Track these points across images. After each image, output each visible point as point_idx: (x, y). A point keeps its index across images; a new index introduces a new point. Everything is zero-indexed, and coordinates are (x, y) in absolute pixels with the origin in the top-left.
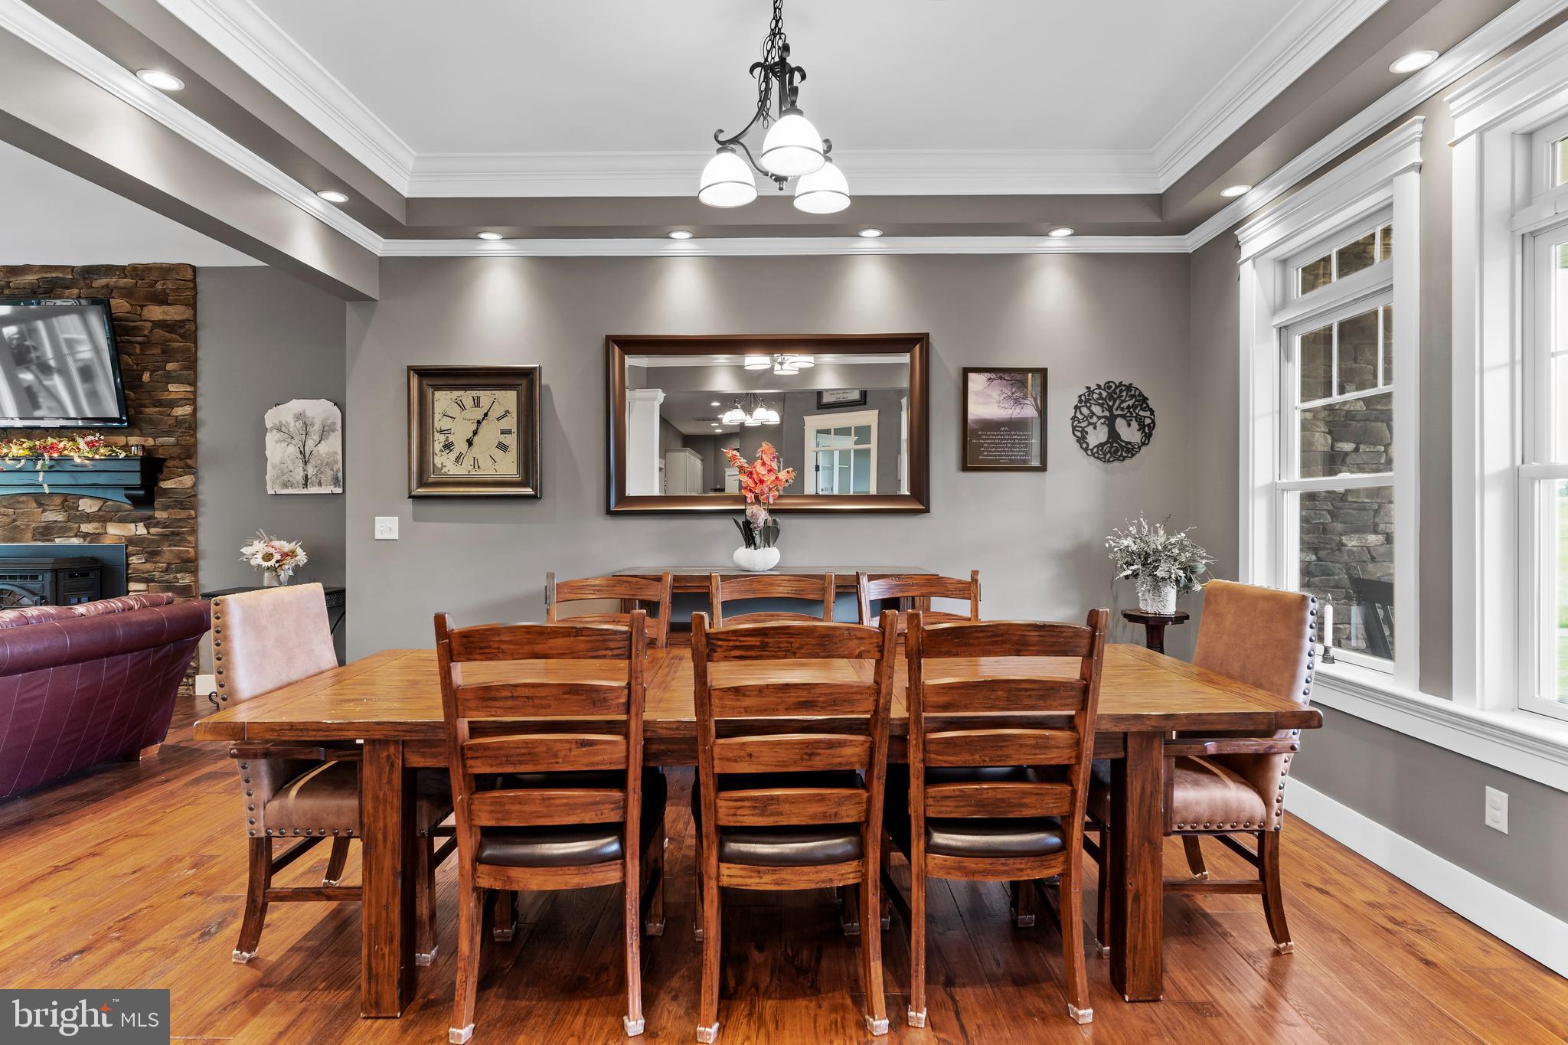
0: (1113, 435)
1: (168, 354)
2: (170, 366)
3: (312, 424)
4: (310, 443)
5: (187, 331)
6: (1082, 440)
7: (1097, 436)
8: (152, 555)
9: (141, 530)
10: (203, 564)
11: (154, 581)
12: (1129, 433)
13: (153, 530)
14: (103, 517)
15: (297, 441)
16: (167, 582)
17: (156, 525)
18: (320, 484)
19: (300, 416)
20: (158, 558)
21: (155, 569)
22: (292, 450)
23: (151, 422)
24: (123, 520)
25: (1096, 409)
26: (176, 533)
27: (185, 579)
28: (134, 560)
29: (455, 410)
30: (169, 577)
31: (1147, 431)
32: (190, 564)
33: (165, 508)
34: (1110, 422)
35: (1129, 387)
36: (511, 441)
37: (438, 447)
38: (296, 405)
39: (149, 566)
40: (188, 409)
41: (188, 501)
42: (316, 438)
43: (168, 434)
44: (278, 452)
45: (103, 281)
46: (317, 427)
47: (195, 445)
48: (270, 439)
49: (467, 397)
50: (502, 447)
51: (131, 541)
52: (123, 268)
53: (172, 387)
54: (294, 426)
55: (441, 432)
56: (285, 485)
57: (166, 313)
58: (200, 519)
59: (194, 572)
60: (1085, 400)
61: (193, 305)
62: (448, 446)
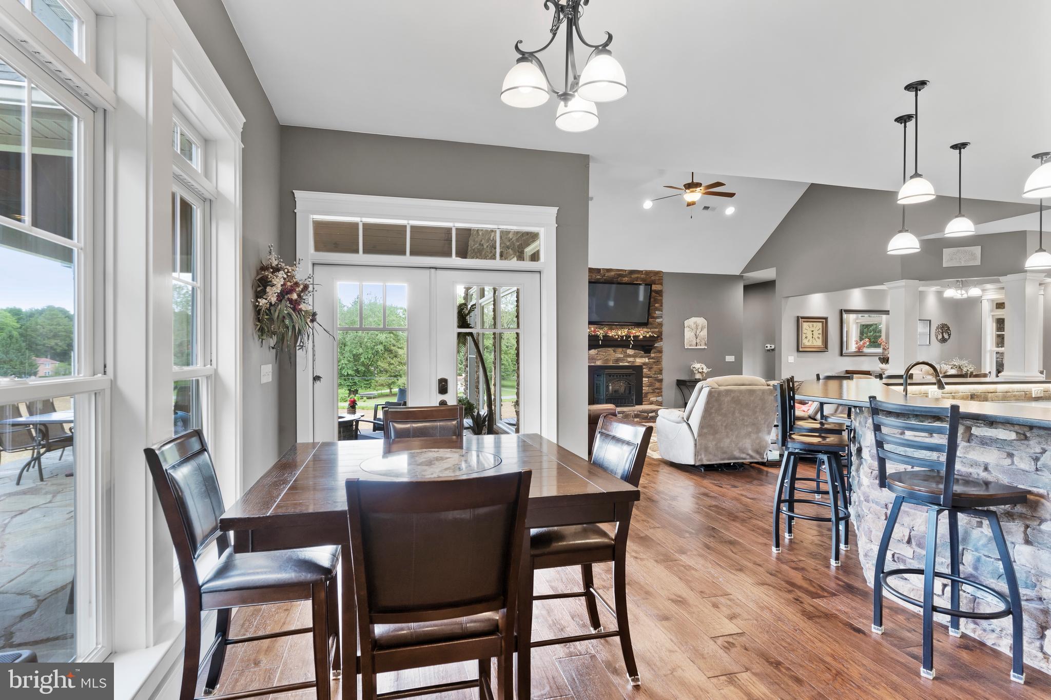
0: (943, 336)
1: (656, 301)
2: (657, 305)
3: (699, 325)
4: (698, 332)
5: (660, 293)
6: (937, 338)
7: (940, 337)
8: (650, 369)
9: (647, 360)
10: (663, 371)
11: (651, 377)
12: (946, 336)
13: (650, 360)
14: (634, 356)
15: (695, 330)
16: (656, 378)
17: (652, 358)
18: (701, 345)
19: (695, 323)
20: (651, 370)
21: (651, 373)
22: (693, 334)
23: (651, 324)
24: (641, 357)
25: (940, 330)
26: (658, 361)
27: (660, 377)
28: (644, 370)
29: (808, 328)
30: (656, 376)
31: (949, 335)
32: (660, 372)
33: (655, 353)
34: (943, 334)
35: (946, 325)
36: (820, 336)
37: (804, 337)
38: (693, 319)
39: (649, 373)
40: (661, 319)
41: (660, 352)
42: (700, 330)
43: (655, 328)
44: (688, 335)
45: (636, 275)
46: (700, 327)
47: (662, 331)
48: (686, 330)
49: (811, 324)
50: (819, 338)
51: (644, 364)
52: (642, 271)
53: (657, 312)
54: (693, 326)
55: (805, 333)
56: (690, 346)
57: (656, 287)
58: (663, 357)
59: (661, 374)
60: (937, 328)
61: (661, 284)
62: (806, 337)
